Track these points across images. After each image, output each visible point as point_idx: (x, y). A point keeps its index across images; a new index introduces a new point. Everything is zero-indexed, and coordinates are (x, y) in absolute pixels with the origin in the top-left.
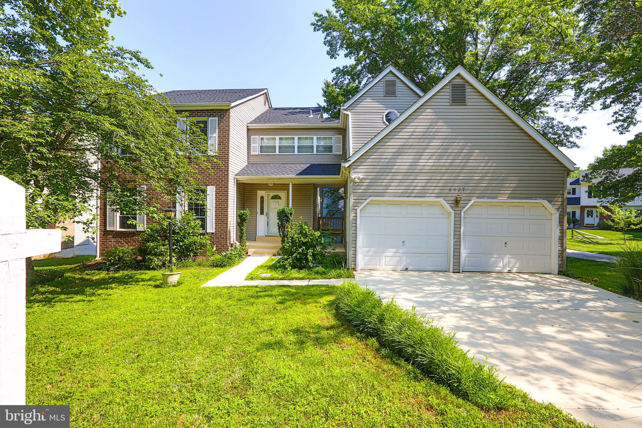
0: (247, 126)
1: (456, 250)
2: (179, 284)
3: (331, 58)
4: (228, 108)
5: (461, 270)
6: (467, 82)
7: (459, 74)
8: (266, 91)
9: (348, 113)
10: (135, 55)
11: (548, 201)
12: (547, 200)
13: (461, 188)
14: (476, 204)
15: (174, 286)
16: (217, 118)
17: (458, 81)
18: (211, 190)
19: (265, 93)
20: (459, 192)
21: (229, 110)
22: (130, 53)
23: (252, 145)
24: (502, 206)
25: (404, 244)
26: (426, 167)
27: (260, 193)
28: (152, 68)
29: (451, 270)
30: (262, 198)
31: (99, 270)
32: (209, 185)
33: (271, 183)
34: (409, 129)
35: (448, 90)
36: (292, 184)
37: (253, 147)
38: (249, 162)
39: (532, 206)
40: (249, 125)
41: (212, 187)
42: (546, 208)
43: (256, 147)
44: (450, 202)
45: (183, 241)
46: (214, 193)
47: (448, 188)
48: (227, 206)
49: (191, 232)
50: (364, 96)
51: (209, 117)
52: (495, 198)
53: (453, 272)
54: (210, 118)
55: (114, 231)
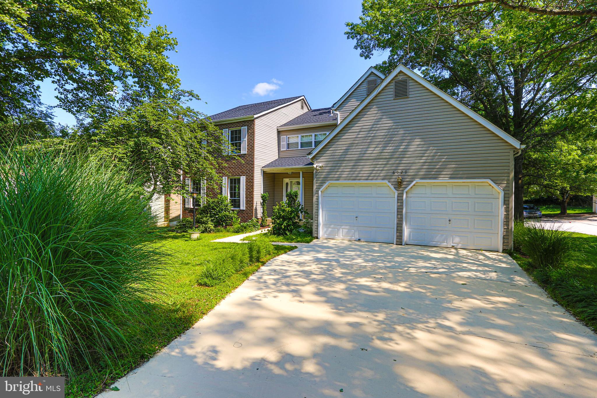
0: (277, 129)
1: (399, 225)
2: (198, 239)
3: (366, 58)
4: (253, 119)
5: (403, 243)
6: (410, 77)
7: (401, 71)
8: (303, 97)
9: (337, 112)
10: (191, 94)
11: (492, 180)
12: (490, 179)
13: (404, 171)
14: (417, 184)
15: (194, 240)
16: (246, 127)
17: (400, 78)
18: (243, 179)
19: (303, 99)
20: (402, 175)
21: (253, 120)
22: (188, 92)
23: (282, 143)
24: (446, 186)
25: (357, 219)
26: (373, 155)
27: (286, 180)
28: (200, 99)
29: (395, 243)
30: (287, 184)
31: (173, 231)
32: (241, 176)
33: (289, 172)
34: (360, 124)
35: (392, 87)
36: (303, 173)
37: (282, 144)
38: (280, 157)
39: (477, 186)
40: (278, 128)
41: (243, 177)
42: (493, 187)
43: (284, 144)
44: (394, 183)
45: (218, 214)
46: (245, 181)
47: (392, 171)
48: (253, 190)
49: (223, 208)
50: (351, 96)
51: (241, 126)
52: (435, 178)
53: (396, 244)
54: (242, 128)
55: (189, 208)
